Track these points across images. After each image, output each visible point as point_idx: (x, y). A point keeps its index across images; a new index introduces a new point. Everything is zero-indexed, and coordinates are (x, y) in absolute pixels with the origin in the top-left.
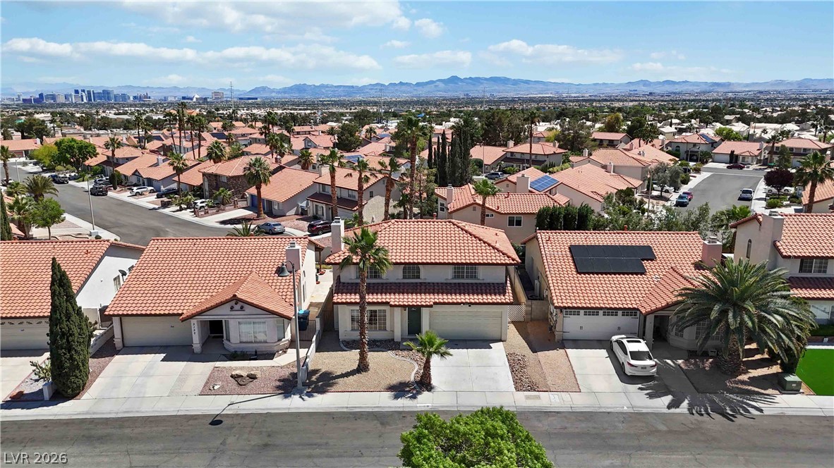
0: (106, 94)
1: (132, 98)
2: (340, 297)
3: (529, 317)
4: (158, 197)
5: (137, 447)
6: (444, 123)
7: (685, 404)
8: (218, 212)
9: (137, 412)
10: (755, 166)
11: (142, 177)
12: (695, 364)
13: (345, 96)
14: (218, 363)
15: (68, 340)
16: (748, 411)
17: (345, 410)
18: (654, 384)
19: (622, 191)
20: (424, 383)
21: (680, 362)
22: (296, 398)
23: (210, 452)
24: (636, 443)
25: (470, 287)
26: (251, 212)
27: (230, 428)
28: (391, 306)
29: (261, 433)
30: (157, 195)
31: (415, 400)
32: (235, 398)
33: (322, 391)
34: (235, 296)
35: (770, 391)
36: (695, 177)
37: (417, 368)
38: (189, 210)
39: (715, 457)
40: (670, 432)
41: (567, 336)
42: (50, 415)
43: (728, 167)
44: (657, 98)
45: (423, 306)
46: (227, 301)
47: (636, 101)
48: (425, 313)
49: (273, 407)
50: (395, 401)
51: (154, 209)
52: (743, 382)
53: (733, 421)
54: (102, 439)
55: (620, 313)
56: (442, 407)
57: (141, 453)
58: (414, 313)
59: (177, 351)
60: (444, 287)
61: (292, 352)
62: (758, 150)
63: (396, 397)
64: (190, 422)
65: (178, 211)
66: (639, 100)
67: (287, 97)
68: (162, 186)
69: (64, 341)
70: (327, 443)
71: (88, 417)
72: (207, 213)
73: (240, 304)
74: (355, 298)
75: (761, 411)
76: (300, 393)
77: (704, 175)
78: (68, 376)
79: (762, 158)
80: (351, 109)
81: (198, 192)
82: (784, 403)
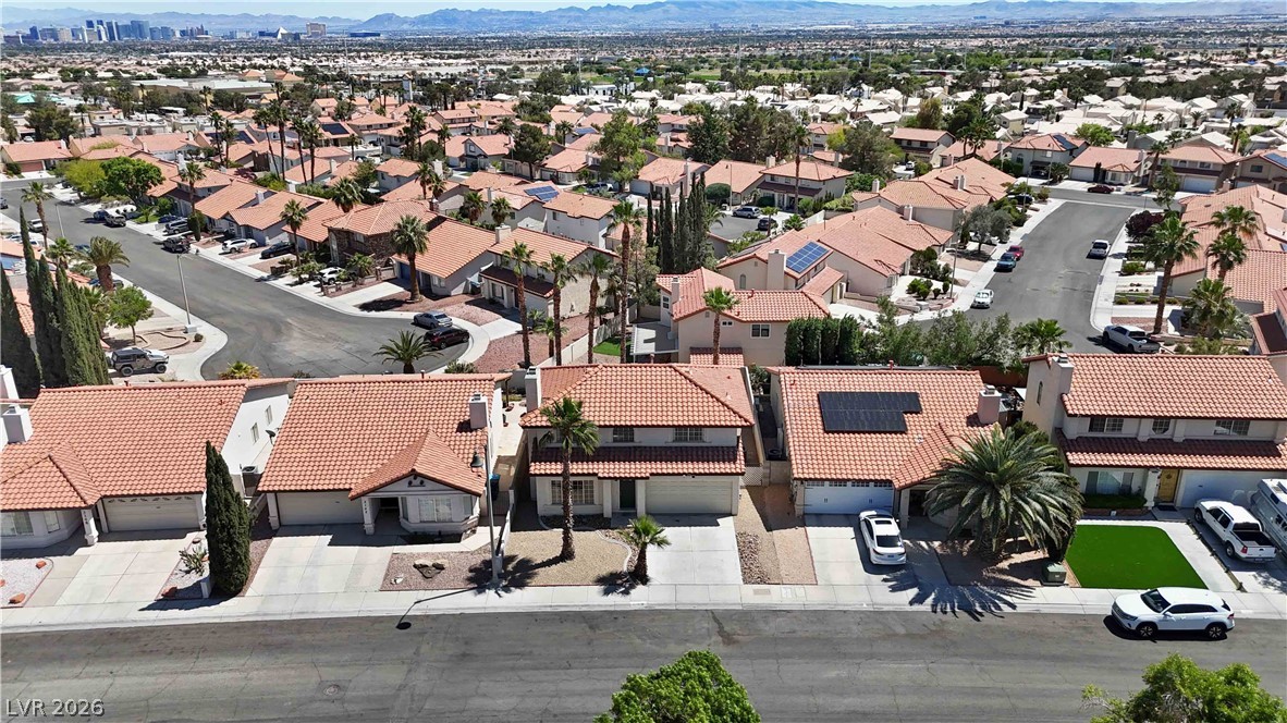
0: (136, 27)
1: (178, 35)
2: (538, 467)
3: (768, 480)
4: (265, 256)
5: (324, 657)
6: (676, 95)
7: (930, 600)
8: (354, 288)
9: (313, 612)
10: (1129, 188)
11: (236, 222)
12: (953, 548)
13: (519, 28)
14: (396, 547)
15: (228, 533)
16: (998, 608)
17: (549, 610)
18: (900, 574)
19: (920, 252)
20: (639, 575)
21: (936, 544)
22: (491, 593)
23: (403, 663)
24: (867, 650)
25: (694, 453)
26: (401, 289)
27: (422, 633)
28: (600, 478)
29: (457, 639)
30: (263, 254)
31: (628, 597)
32: (422, 595)
33: (520, 584)
34: (413, 470)
35: (1030, 582)
36: (1037, 210)
37: (630, 553)
38: (312, 283)
39: (949, 666)
40: (910, 636)
41: (809, 510)
42: (215, 617)
43: (1090, 190)
44: (1018, 31)
45: (637, 478)
46: (405, 477)
47: (982, 36)
48: (640, 488)
49: (466, 606)
50: (605, 597)
51: (261, 280)
52: (1002, 571)
53: (978, 620)
54: (283, 647)
55: (872, 484)
56: (659, 605)
57: (328, 664)
58: (627, 486)
59: (345, 532)
60: (663, 453)
61: (483, 531)
62: (1137, 162)
63: (606, 593)
64: (377, 626)
65: (296, 284)
66: (988, 36)
67: (427, 31)
68: (267, 238)
69: (225, 534)
70: (531, 652)
71: (259, 619)
72: (339, 289)
73: (419, 479)
74: (557, 468)
75: (1013, 606)
76: (496, 587)
77: (1054, 204)
78: (230, 572)
79: (1142, 174)
80: (529, 56)
81: (321, 252)
82: (1042, 598)
